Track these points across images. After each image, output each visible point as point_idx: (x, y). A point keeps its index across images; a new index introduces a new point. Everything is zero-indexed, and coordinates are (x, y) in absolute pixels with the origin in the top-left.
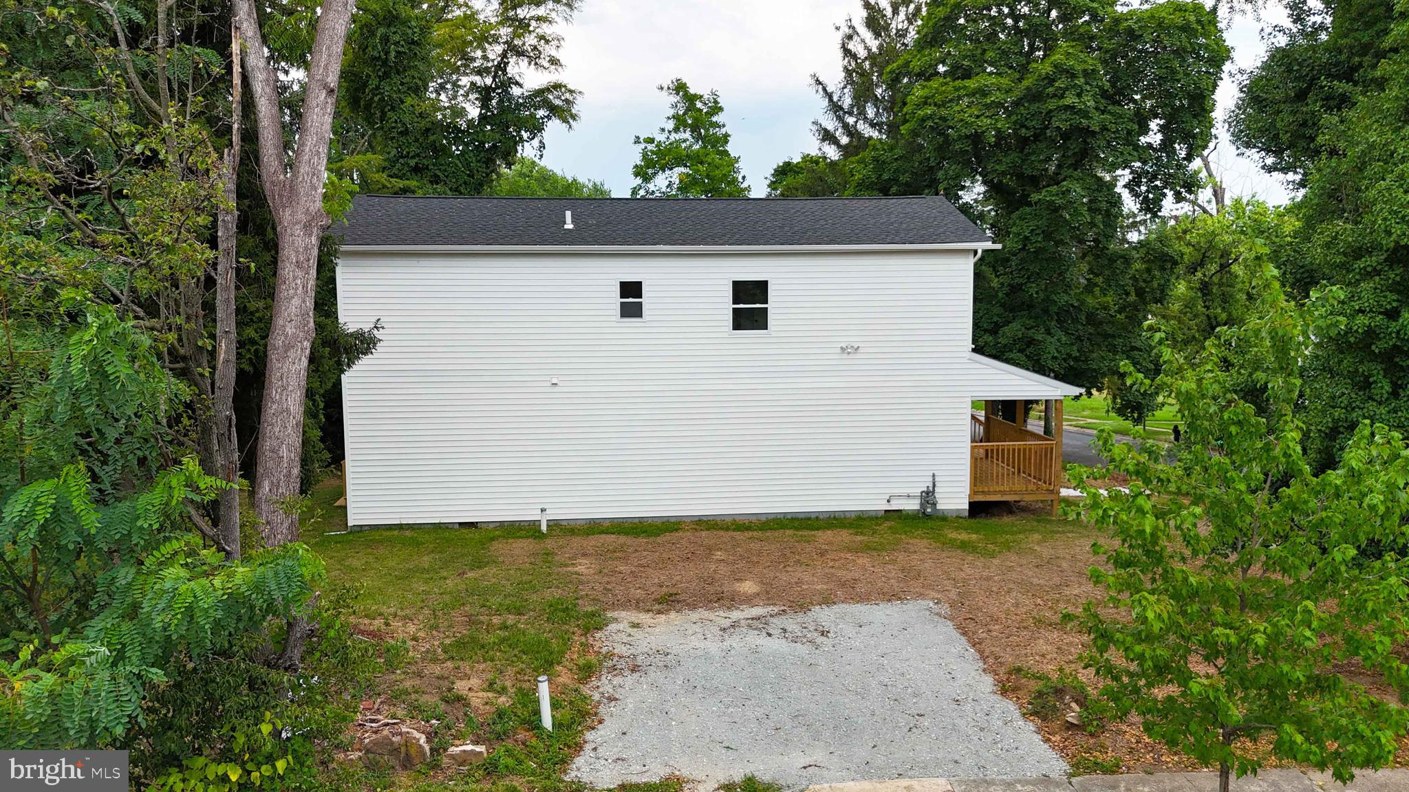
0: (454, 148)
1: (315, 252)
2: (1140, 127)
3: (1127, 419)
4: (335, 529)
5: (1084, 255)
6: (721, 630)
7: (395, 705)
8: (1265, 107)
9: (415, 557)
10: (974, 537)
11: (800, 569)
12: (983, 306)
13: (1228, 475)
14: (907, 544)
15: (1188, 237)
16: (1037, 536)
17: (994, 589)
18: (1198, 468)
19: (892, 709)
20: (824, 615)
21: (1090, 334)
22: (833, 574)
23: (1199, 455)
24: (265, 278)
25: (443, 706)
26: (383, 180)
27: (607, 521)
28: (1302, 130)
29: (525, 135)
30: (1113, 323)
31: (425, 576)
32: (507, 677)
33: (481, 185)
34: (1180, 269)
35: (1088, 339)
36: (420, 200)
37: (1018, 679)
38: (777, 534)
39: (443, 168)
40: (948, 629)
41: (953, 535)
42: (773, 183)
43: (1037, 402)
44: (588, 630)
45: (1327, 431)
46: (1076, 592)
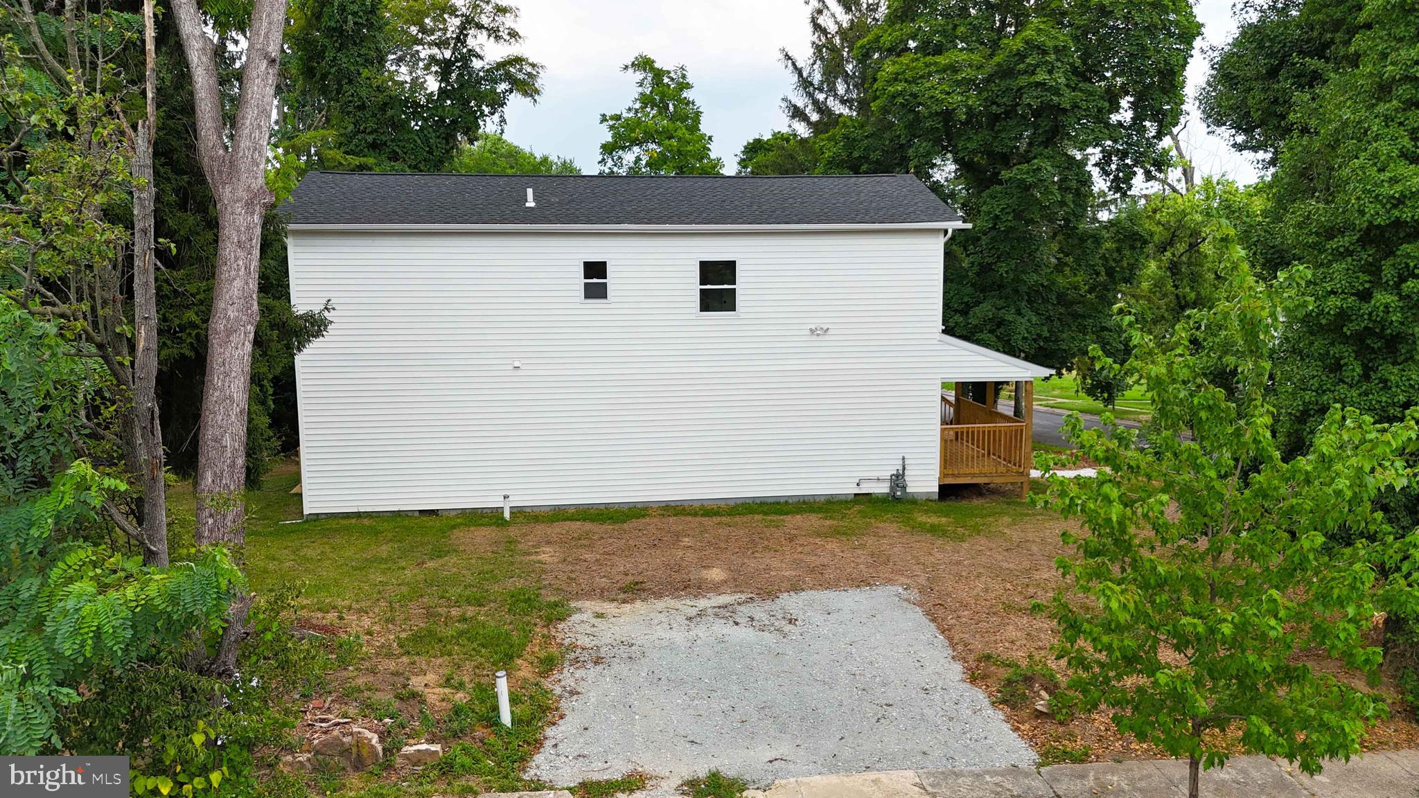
0: (413, 123)
1: (258, 231)
2: (1111, 105)
3: (1097, 399)
4: (290, 517)
5: (1055, 235)
6: (687, 619)
7: (346, 704)
8: (1236, 84)
9: (373, 547)
10: (944, 520)
11: (768, 555)
12: (954, 286)
13: (1198, 462)
14: (877, 528)
15: (1158, 216)
16: (1007, 519)
17: (964, 574)
18: (1168, 454)
19: (860, 699)
20: (791, 602)
21: (1061, 314)
22: (802, 561)
23: (1169, 441)
24: (207, 258)
25: (396, 704)
26: (338, 157)
27: (573, 508)
28: (1273, 108)
29: (486, 110)
30: (1083, 303)
31: (382, 566)
32: (465, 672)
33: (441, 162)
34: (1150, 249)
35: (1058, 319)
36: (376, 177)
37: (987, 667)
38: (745, 520)
39: (401, 144)
40: (917, 615)
41: (923, 518)
42: (743, 160)
43: (1007, 383)
44: (551, 621)
45: (1298, 414)
46: (1046, 576)
